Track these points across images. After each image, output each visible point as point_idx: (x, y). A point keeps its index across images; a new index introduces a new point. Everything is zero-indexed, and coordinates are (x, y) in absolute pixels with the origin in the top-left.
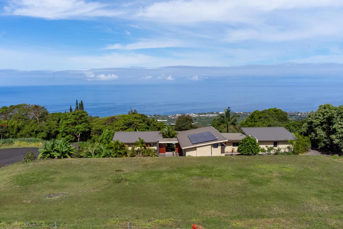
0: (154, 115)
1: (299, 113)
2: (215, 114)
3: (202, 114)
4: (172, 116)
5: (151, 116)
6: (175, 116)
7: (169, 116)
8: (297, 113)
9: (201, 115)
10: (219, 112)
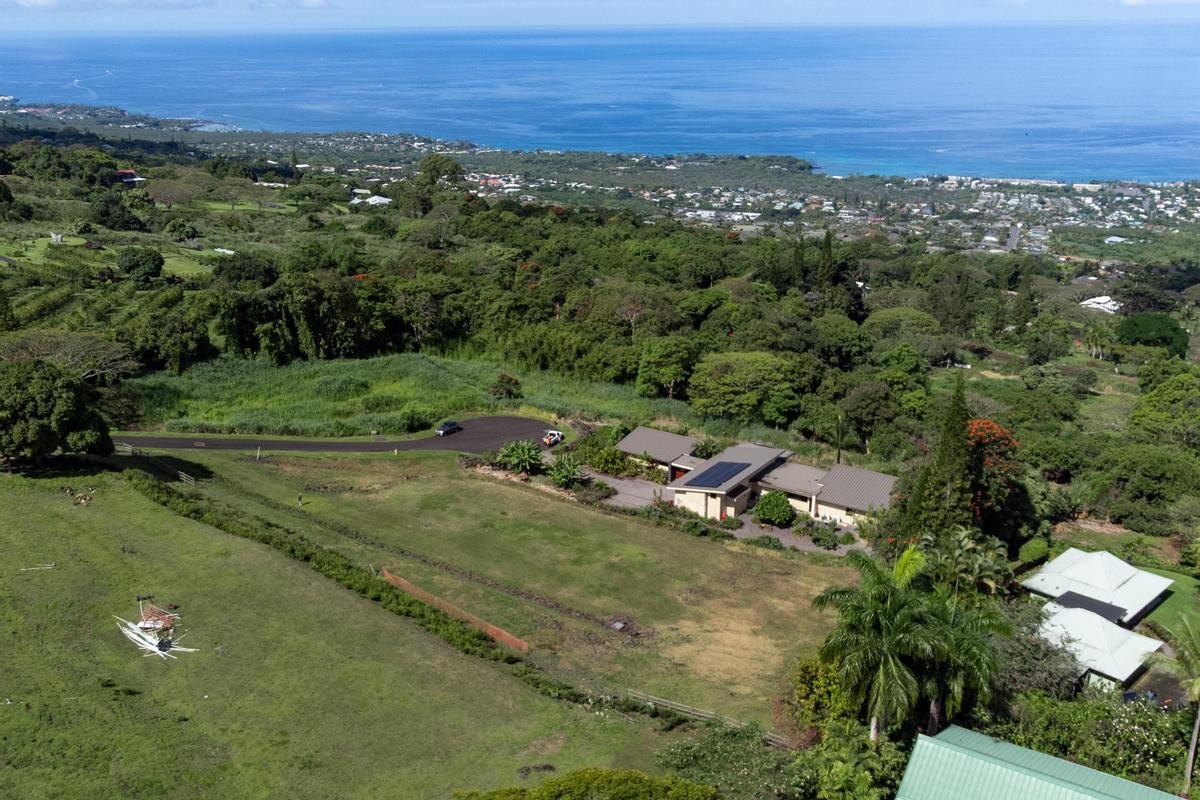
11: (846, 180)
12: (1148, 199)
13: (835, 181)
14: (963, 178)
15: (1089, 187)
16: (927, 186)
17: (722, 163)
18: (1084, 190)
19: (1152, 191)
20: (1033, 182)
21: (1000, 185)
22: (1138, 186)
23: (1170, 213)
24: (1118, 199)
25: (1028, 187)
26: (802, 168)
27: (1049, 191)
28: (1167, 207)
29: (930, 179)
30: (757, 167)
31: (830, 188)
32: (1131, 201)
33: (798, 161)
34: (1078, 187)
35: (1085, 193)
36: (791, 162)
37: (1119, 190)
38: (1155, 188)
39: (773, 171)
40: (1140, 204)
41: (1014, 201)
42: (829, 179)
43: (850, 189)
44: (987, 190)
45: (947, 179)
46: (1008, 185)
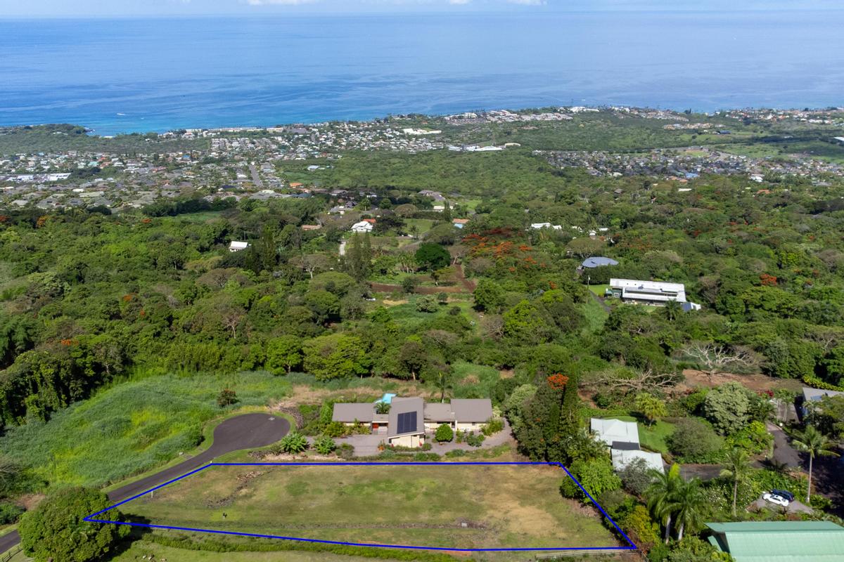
0: (409, 116)
1: (770, 111)
2: (560, 112)
3: (527, 112)
4: (454, 118)
5: (402, 117)
6: (460, 118)
7: (446, 118)
8: (765, 111)
9: (526, 114)
10: (571, 107)
11: (115, 138)
12: (313, 135)
13: (108, 140)
14: (196, 130)
15: (276, 130)
16: (174, 138)
17: (13, 133)
18: (274, 132)
19: (313, 130)
20: (241, 129)
21: (221, 133)
22: (304, 127)
23: (329, 143)
24: (296, 136)
25: (239, 133)
26: (78, 132)
27: (254, 133)
28: (326, 139)
29: (175, 132)
30: (43, 134)
31: (106, 146)
32: (305, 137)
33: (74, 127)
34: (270, 130)
35: (276, 134)
36: (69, 128)
37: (294, 131)
38: (314, 127)
39: (57, 137)
40: (309, 138)
41: (235, 144)
42: (103, 139)
43: (122, 145)
44: (215, 137)
45: (186, 132)
46: (227, 133)
